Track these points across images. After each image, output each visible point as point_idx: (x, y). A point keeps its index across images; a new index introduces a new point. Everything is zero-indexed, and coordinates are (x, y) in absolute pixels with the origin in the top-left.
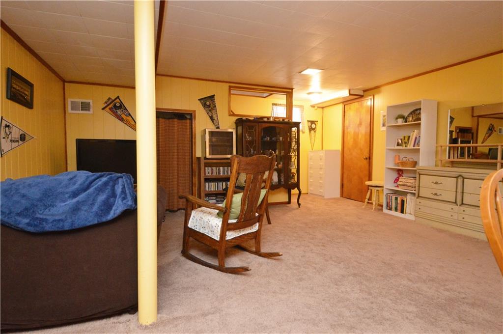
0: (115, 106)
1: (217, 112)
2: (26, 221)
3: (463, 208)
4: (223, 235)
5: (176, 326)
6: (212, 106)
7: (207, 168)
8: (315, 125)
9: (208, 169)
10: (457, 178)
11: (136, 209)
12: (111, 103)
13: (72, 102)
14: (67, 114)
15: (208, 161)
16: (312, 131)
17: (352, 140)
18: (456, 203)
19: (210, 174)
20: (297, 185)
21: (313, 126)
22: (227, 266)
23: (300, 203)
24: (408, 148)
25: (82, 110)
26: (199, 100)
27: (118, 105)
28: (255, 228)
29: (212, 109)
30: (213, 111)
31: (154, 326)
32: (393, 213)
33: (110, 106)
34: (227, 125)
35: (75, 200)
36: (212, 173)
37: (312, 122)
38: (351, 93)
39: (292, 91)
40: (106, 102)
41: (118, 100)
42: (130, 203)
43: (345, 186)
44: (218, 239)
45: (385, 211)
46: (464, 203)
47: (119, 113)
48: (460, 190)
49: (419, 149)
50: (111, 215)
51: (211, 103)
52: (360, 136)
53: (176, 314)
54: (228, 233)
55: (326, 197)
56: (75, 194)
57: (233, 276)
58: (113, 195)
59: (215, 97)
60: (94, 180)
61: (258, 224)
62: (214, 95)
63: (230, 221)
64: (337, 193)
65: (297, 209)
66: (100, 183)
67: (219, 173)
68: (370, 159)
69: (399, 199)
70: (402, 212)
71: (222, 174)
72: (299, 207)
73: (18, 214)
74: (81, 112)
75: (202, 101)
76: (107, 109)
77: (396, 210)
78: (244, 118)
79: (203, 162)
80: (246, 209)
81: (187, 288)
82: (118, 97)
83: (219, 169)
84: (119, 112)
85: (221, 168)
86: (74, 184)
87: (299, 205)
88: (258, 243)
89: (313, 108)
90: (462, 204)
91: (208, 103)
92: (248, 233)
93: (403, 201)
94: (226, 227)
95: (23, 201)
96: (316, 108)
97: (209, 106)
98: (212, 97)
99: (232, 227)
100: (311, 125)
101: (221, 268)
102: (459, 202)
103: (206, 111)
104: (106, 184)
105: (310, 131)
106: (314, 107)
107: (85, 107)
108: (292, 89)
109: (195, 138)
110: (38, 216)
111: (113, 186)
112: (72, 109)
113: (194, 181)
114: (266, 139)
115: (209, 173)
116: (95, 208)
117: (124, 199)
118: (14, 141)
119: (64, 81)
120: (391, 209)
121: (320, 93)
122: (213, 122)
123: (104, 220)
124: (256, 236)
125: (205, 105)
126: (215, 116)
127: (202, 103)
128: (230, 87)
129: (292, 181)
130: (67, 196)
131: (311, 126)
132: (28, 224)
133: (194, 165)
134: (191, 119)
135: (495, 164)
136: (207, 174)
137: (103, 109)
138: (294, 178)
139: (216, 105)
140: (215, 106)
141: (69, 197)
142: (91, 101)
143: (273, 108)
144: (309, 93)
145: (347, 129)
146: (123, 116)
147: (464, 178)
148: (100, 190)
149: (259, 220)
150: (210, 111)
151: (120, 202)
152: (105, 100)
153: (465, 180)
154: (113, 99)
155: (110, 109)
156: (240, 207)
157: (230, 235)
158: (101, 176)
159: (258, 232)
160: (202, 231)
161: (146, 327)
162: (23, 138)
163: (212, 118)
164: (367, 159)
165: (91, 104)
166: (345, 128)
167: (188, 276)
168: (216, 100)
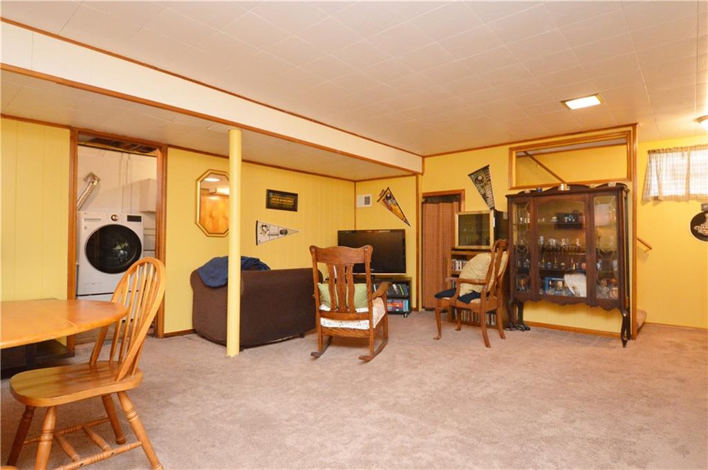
0: (387, 197)
1: (491, 187)
6: (485, 180)
12: (384, 195)
13: (359, 198)
14: (356, 209)
25: (365, 204)
26: (469, 175)
27: (389, 195)
29: (486, 184)
30: (487, 188)
33: (383, 198)
39: (635, 129)
40: (380, 195)
41: (388, 191)
51: (485, 178)
59: (489, 167)
62: (488, 166)
74: (364, 206)
75: (473, 176)
76: (381, 201)
78: (527, 191)
82: (388, 188)
84: (389, 202)
91: (480, 178)
97: (481, 181)
98: (486, 168)
103: (478, 188)
107: (367, 201)
108: (635, 125)
112: (359, 204)
119: (354, 181)
122: (486, 201)
125: (476, 181)
126: (488, 193)
127: (472, 179)
128: (512, 150)
134: (460, 199)
137: (378, 201)
139: (491, 178)
140: (490, 180)
142: (371, 195)
146: (392, 206)
150: (482, 187)
152: (380, 192)
154: (385, 190)
155: (383, 200)
162: (284, 232)
163: (485, 197)
165: (371, 197)
168: (490, 172)
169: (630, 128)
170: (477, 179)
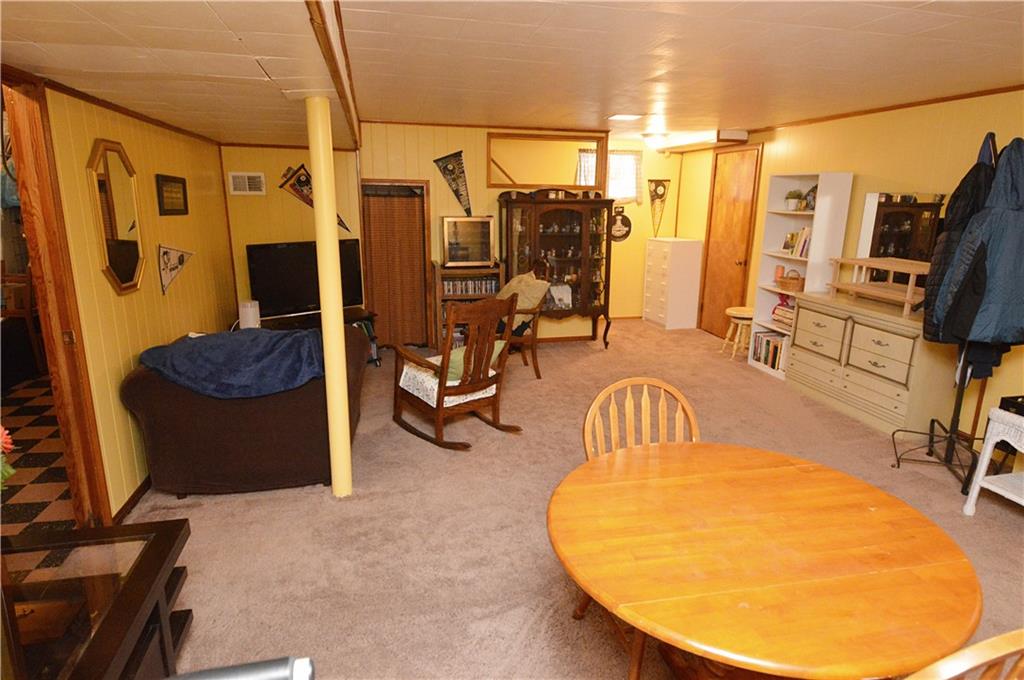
0: (299, 180)
1: (465, 181)
2: (213, 386)
3: (848, 370)
4: (440, 401)
5: (372, 500)
6: (457, 171)
7: (446, 283)
8: (665, 187)
9: (449, 285)
10: (846, 320)
11: (324, 376)
12: (292, 177)
13: (234, 178)
14: (228, 197)
15: (447, 271)
16: (658, 201)
17: (723, 225)
18: (839, 361)
19: (451, 293)
20: (605, 310)
21: (660, 190)
22: (446, 439)
23: (608, 340)
24: (793, 257)
25: (250, 189)
26: (435, 161)
27: (303, 178)
28: (491, 391)
29: (458, 177)
30: (460, 181)
31: (348, 498)
32: (761, 366)
33: (291, 182)
34: (485, 204)
35: (260, 365)
36: (455, 291)
37: (659, 183)
38: (721, 137)
39: (607, 136)
40: (285, 176)
41: (302, 171)
42: (316, 370)
43: (705, 308)
44: (435, 406)
45: (751, 361)
46: (850, 362)
47: (305, 191)
48: (847, 341)
49: (806, 262)
50: (298, 383)
51: (457, 168)
52: (735, 219)
53: (372, 490)
54: (446, 398)
55: (668, 328)
56: (259, 358)
57: (452, 452)
58: (299, 359)
59: (463, 154)
60: (278, 342)
61: (494, 386)
62: (461, 152)
63: (449, 384)
64: (690, 321)
65: (601, 350)
66: (284, 345)
67: (467, 291)
68: (746, 263)
69: (771, 344)
70: (773, 366)
71: (471, 292)
72: (606, 347)
73: (205, 380)
74: (248, 193)
75: (441, 164)
76: (287, 186)
77: (766, 363)
79: (439, 272)
80: (472, 369)
81: (392, 463)
82: (303, 166)
83: (466, 285)
85: (470, 283)
86: (257, 346)
87: (606, 344)
88: (496, 412)
89: (662, 155)
90: (848, 364)
91: (450, 167)
92: (479, 399)
93: (776, 348)
94: (444, 391)
95: (208, 366)
96: (667, 154)
97: (452, 172)
98: (459, 154)
99: (452, 391)
100: (656, 188)
101: (438, 442)
102: (843, 362)
103: (448, 181)
104: (290, 346)
105: (653, 200)
106: (664, 152)
107: (254, 184)
108: (607, 132)
109: (429, 228)
110: (223, 381)
111: (299, 348)
112: (235, 189)
113: (428, 301)
114: (551, 230)
115: (449, 291)
116: (281, 375)
117: (311, 364)
118: (174, 269)
119: (220, 144)
120: (758, 360)
121: (665, 135)
123: (291, 387)
124: (493, 402)
125: (445, 171)
126: (462, 191)
127: (440, 168)
128: (490, 136)
129: (596, 303)
130: (251, 360)
131: (655, 191)
132: (216, 390)
133: (427, 275)
134: (422, 196)
135: (901, 306)
136: (446, 292)
137: (281, 187)
138: (599, 299)
139: (465, 168)
140: (463, 172)
141: (254, 361)
142: (262, 175)
143: (580, 157)
144: (645, 135)
145: (718, 201)
147: (855, 322)
148: (284, 354)
149: (496, 380)
150: (454, 180)
151: (306, 368)
152: (284, 171)
153: (856, 325)
154: (296, 169)
155: (292, 186)
156: (462, 366)
157: (450, 401)
158: (286, 336)
159: (495, 396)
160: (416, 394)
161: (340, 499)
162: (181, 261)
163: (457, 193)
164: (740, 263)
165: (263, 179)
166: (715, 199)
167: (396, 449)
168: (463, 161)
169: (603, 135)
170: (446, 168)
